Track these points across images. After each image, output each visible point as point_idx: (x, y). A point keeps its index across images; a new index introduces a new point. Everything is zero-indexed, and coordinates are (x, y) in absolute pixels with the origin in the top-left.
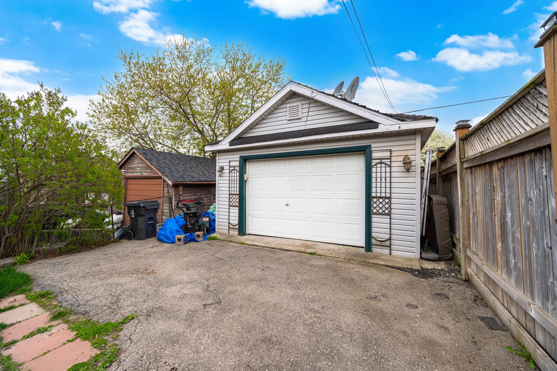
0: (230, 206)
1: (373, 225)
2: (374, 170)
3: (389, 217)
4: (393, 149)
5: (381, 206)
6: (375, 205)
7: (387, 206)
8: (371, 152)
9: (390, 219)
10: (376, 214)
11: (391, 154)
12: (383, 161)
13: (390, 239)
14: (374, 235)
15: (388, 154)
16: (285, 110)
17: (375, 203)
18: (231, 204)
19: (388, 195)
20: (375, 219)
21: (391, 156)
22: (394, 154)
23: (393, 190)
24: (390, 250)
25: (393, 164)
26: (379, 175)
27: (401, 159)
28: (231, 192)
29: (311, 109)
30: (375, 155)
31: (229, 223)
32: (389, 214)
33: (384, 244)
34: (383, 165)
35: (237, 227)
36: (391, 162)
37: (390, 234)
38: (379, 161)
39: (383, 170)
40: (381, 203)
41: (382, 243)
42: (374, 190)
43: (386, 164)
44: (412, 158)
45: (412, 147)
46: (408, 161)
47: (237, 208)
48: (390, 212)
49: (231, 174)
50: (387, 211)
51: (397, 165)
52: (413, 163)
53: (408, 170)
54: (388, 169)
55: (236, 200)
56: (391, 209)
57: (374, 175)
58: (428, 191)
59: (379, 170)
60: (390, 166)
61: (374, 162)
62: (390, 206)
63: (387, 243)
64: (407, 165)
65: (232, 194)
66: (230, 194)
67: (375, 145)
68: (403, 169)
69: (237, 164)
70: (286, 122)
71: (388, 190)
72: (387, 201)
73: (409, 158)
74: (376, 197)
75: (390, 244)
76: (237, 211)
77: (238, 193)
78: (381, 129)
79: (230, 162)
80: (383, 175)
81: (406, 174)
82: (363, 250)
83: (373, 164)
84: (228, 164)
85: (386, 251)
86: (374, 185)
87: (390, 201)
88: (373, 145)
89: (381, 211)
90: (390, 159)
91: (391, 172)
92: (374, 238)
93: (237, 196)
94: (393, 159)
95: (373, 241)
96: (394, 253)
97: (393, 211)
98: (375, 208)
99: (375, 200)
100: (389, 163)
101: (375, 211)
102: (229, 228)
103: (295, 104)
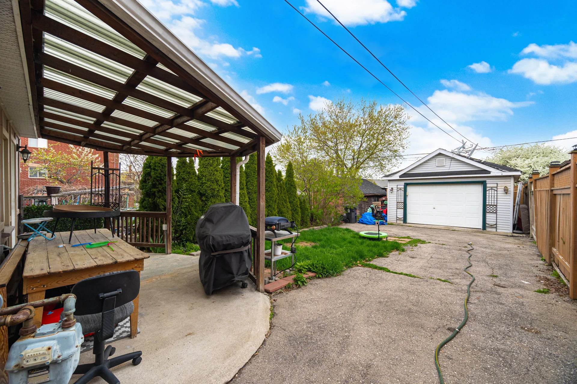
0: (397, 208)
1: (487, 218)
2: (488, 192)
3: (496, 214)
4: (498, 183)
5: (491, 209)
6: (488, 209)
7: (495, 209)
8: (486, 184)
9: (497, 215)
10: (488, 213)
11: (497, 185)
12: (493, 188)
13: (496, 224)
14: (487, 222)
15: (496, 185)
16: (435, 161)
17: (488, 207)
18: (398, 207)
19: (495, 204)
20: (488, 215)
21: (497, 186)
22: (499, 185)
23: (498, 202)
24: (496, 229)
25: (498, 190)
26: (490, 195)
27: (503, 187)
28: (398, 201)
29: (452, 162)
30: (488, 185)
31: (397, 217)
32: (496, 213)
33: (493, 226)
34: (493, 190)
35: (402, 219)
36: (497, 189)
37: (496, 222)
38: (491, 188)
39: (493, 192)
40: (492, 208)
41: (492, 226)
42: (487, 201)
43: (494, 190)
44: (508, 187)
45: (509, 182)
46: (506, 189)
47: (403, 210)
48: (496, 212)
49: (398, 192)
50: (495, 212)
51: (501, 190)
52: (509, 190)
53: (506, 193)
54: (496, 192)
55: (402, 205)
56: (497, 210)
57: (488, 195)
58: (518, 202)
59: (490, 192)
60: (497, 191)
61: (488, 189)
62: (496, 209)
63: (495, 226)
64: (506, 191)
65: (398, 202)
66: (397, 202)
67: (488, 181)
68: (504, 192)
69: (403, 187)
70: (435, 167)
71: (495, 202)
72: (495, 207)
73: (507, 188)
74: (489, 205)
75: (496, 227)
76: (403, 211)
77: (403, 202)
78: (491, 174)
79: (397, 185)
80: (493, 195)
81: (505, 195)
82: (481, 230)
83: (487, 189)
84: (396, 187)
85: (494, 230)
86: (487, 199)
87: (497, 207)
88: (487, 181)
89: (491, 211)
90: (497, 187)
91: (497, 193)
92: (488, 224)
93: (402, 203)
94: (498, 188)
95: (487, 225)
96: (498, 230)
97: (498, 211)
98: (488, 210)
99: (488, 206)
100: (496, 189)
101: (488, 211)
102: (397, 220)
103: (441, 159)
